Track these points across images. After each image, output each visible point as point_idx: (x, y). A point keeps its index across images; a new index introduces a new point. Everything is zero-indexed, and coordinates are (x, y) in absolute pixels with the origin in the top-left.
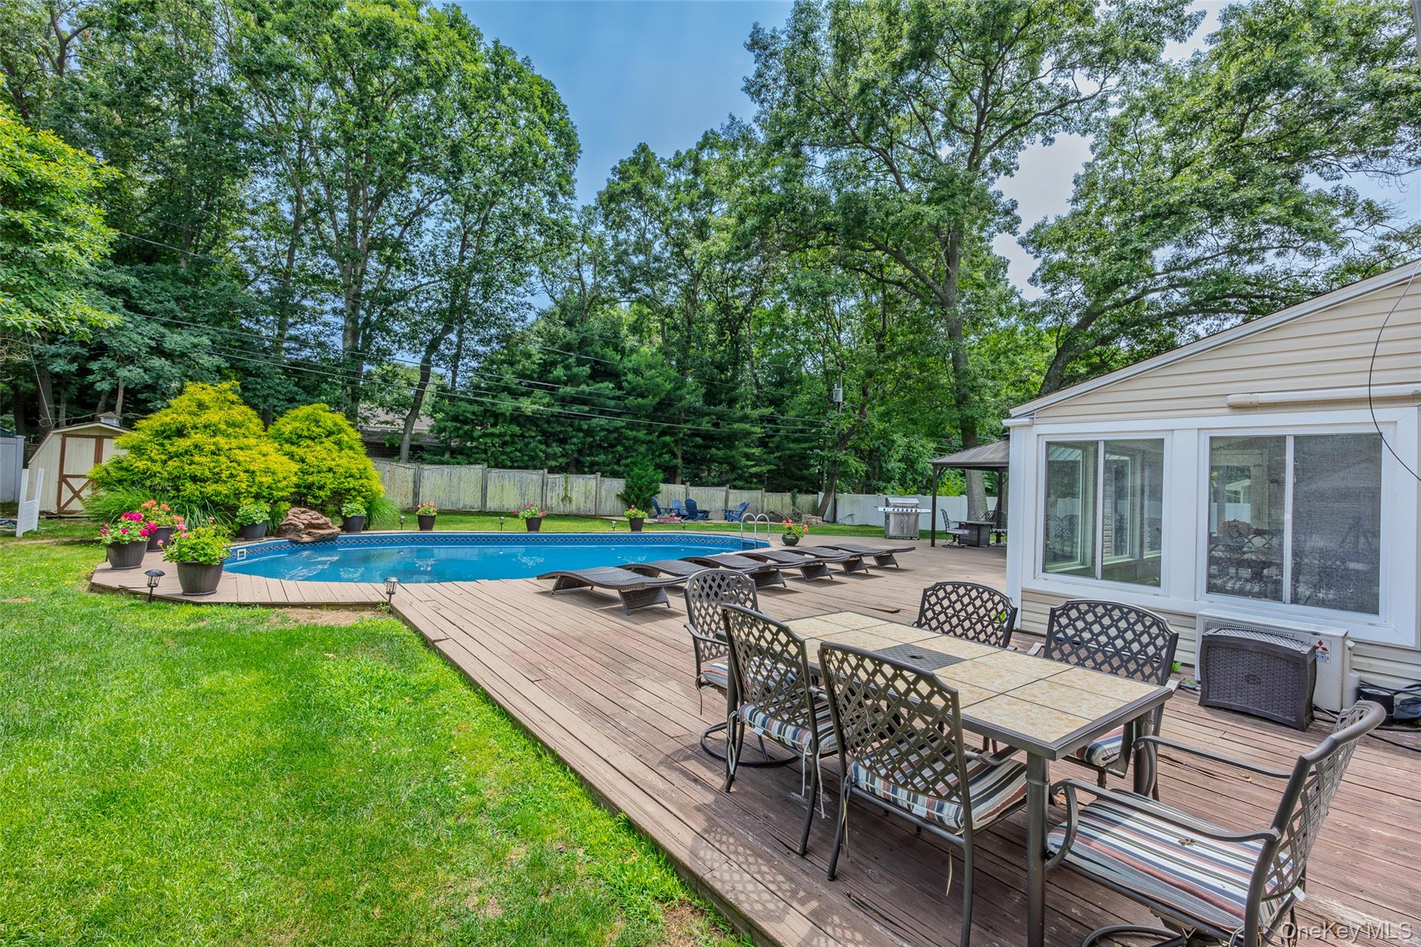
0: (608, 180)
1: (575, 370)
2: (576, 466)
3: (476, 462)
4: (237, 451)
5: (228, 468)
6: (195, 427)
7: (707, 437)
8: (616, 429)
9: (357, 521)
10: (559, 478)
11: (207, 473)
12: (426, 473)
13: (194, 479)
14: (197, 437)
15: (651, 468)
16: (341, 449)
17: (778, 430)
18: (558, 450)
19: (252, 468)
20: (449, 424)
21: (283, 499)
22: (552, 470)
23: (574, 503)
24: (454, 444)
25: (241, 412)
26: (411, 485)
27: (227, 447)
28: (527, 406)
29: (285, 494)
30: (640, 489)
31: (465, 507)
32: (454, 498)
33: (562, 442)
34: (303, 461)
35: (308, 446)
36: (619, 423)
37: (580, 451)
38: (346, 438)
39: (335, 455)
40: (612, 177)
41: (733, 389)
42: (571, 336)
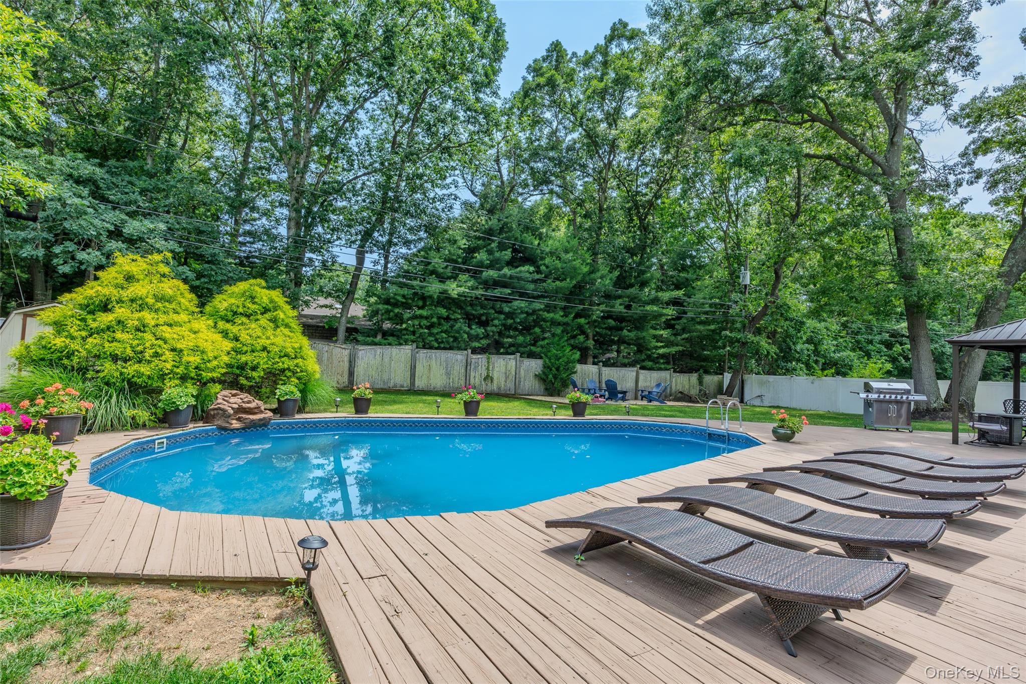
0: (524, 78)
1: (497, 255)
2: (496, 347)
3: (406, 342)
4: (165, 328)
5: (152, 345)
6: (120, 301)
7: (620, 319)
8: (534, 312)
9: (291, 404)
10: (481, 359)
11: (129, 351)
12: (360, 353)
13: (115, 358)
14: (121, 312)
15: (568, 349)
16: (278, 327)
17: (685, 313)
18: (481, 331)
19: (179, 346)
20: (381, 306)
21: (213, 380)
22: (475, 351)
23: (495, 382)
24: (387, 325)
25: (172, 287)
26: (347, 364)
27: (153, 323)
28: (454, 289)
29: (215, 375)
30: (558, 369)
31: (395, 386)
32: (385, 377)
33: (484, 324)
34: (237, 339)
35: (242, 324)
36: (538, 305)
37: (500, 333)
38: (282, 316)
39: (270, 333)
40: (526, 75)
41: (643, 272)
42: (494, 222)
